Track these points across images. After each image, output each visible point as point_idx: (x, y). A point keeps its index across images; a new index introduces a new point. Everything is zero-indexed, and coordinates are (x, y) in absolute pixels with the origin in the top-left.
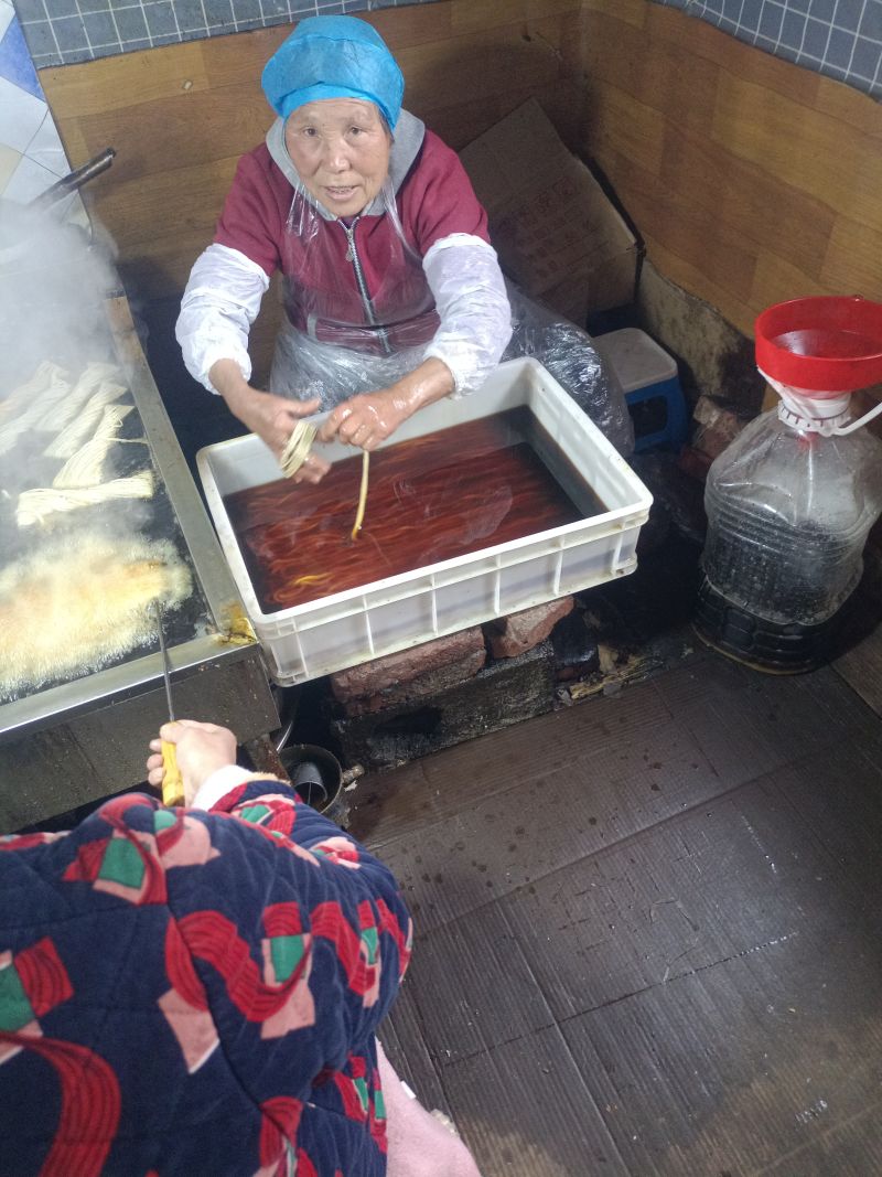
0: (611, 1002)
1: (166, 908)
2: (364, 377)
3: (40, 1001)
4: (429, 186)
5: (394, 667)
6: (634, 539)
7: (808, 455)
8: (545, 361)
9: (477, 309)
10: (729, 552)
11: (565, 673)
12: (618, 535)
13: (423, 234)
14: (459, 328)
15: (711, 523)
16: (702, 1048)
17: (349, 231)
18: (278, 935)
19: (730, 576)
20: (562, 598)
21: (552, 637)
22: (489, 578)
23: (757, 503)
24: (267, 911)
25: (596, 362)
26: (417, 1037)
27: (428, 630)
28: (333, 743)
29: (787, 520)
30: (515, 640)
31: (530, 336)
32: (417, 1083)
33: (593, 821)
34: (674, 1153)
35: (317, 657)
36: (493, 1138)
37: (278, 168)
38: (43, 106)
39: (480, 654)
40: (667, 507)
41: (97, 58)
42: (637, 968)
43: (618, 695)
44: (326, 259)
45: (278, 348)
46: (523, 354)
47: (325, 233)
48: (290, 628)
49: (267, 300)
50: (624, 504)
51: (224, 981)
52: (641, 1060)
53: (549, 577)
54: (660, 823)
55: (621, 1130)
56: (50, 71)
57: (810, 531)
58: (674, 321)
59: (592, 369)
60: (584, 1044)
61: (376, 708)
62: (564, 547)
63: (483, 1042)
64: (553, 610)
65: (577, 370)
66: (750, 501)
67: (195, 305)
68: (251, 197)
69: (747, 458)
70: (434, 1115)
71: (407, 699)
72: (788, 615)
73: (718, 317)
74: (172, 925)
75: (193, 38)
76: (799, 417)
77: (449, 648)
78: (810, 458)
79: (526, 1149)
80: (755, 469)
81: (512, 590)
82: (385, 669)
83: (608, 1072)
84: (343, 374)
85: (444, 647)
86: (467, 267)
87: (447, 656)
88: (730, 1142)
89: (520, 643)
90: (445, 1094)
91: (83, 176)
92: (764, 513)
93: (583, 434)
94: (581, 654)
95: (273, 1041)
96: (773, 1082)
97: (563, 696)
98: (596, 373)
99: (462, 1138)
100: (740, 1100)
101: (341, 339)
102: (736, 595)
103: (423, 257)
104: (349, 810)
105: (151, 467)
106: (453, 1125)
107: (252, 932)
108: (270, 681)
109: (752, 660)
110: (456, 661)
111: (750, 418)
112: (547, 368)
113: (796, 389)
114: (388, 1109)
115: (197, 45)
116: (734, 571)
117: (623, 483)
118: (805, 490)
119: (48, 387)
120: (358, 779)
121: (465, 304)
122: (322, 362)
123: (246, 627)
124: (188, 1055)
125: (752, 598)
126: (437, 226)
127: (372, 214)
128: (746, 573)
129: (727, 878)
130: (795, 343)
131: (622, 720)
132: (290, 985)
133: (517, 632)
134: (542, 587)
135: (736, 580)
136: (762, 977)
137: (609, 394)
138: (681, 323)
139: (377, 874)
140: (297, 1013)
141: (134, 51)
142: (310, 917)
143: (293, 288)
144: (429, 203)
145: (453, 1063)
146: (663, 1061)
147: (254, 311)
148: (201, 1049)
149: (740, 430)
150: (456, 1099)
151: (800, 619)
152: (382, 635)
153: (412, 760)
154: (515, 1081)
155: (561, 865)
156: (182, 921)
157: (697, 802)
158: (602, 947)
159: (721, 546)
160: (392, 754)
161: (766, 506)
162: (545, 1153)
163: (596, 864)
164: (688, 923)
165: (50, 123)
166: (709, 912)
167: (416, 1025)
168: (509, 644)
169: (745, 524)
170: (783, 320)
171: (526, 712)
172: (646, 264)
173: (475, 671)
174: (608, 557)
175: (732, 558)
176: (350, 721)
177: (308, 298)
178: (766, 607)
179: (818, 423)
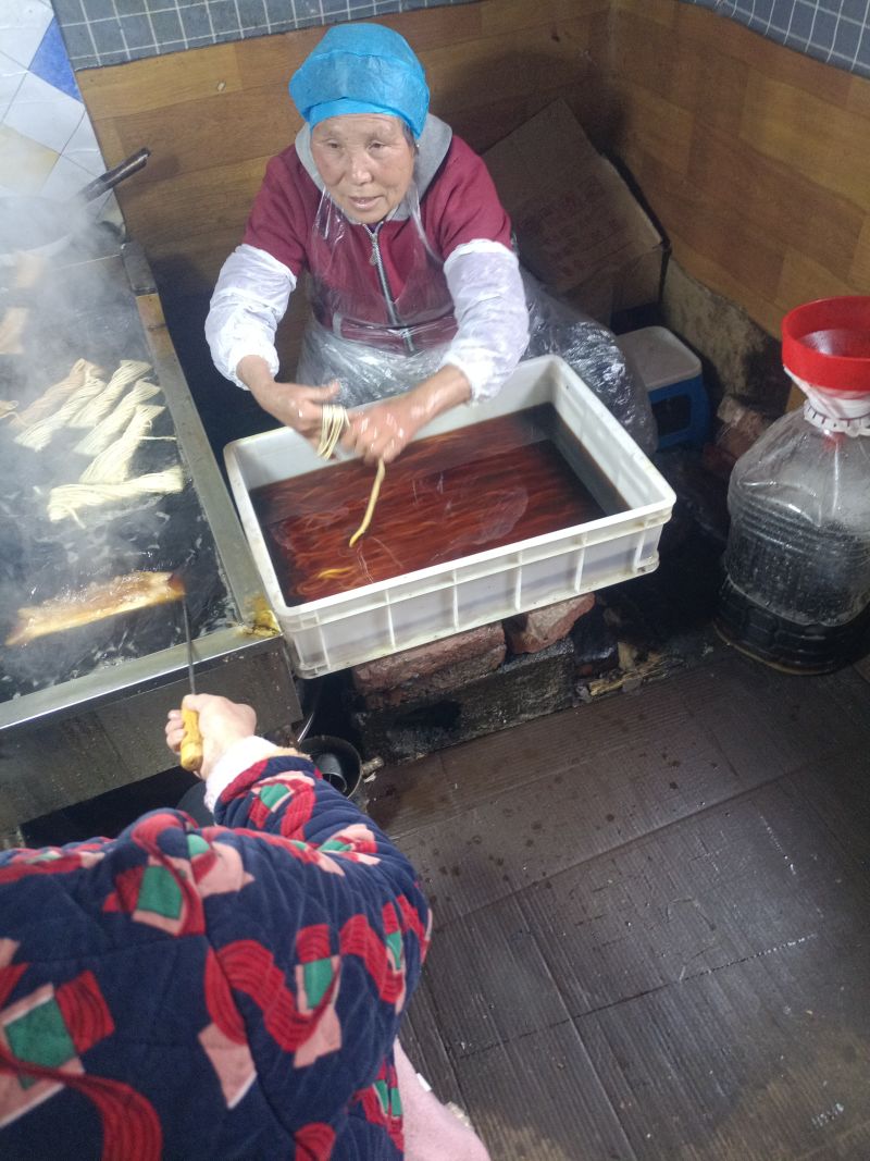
0: (627, 999)
1: (205, 938)
2: (388, 375)
3: (81, 1036)
4: (453, 192)
5: (416, 661)
6: (656, 537)
7: (833, 457)
8: (570, 359)
9: (494, 316)
10: (751, 552)
11: (585, 670)
12: (639, 534)
13: (445, 239)
14: (477, 334)
15: (734, 522)
16: (717, 1047)
17: (374, 236)
18: (310, 960)
19: (752, 576)
20: (583, 595)
21: (572, 634)
22: (511, 574)
23: (781, 503)
24: (299, 934)
25: (620, 361)
26: (432, 1028)
27: (449, 625)
28: (353, 734)
29: (811, 520)
30: (536, 636)
31: (555, 335)
32: (431, 1074)
33: (610, 818)
34: (688, 1151)
35: (339, 650)
36: (506, 1132)
37: (305, 171)
38: (81, 107)
39: (500, 650)
40: (689, 505)
41: (133, 60)
42: (652, 966)
43: (638, 692)
44: (351, 261)
45: (305, 344)
46: (548, 352)
47: (350, 237)
48: (313, 621)
49: (295, 298)
50: (646, 502)
51: (261, 1014)
52: (655, 1057)
53: (571, 574)
54: (678, 822)
55: (634, 1128)
56: (88, 73)
57: (834, 531)
58: (698, 321)
59: (616, 367)
60: (600, 1041)
61: (396, 702)
62: (586, 544)
63: (498, 1036)
64: (574, 606)
65: (601, 368)
66: (774, 501)
67: (223, 304)
68: (279, 200)
69: (772, 457)
70: (449, 1108)
71: (427, 692)
72: (810, 615)
73: (743, 315)
74: (211, 957)
75: (227, 41)
76: (825, 417)
77: (469, 643)
78: (836, 458)
79: (540, 1144)
80: (779, 469)
81: (532, 587)
82: (406, 663)
83: (623, 1069)
84: (368, 370)
85: (465, 642)
86: (486, 273)
87: (468, 651)
88: (744, 1142)
89: (540, 639)
90: (459, 1086)
91: (118, 175)
92: (788, 513)
93: (607, 431)
94: (601, 650)
95: (304, 1069)
96: (789, 1084)
97: (582, 693)
98: (620, 372)
99: (476, 1132)
100: (755, 1101)
101: (366, 338)
102: (759, 594)
103: (444, 260)
104: (368, 801)
105: (179, 462)
106: (467, 1118)
107: (287, 959)
108: (293, 672)
109: (774, 660)
110: (477, 656)
111: (774, 418)
112: (571, 366)
113: (823, 389)
114: (404, 1102)
115: (230, 47)
116: (756, 570)
117: (646, 480)
118: (830, 489)
119: (82, 384)
120: (377, 771)
121: (483, 310)
122: (348, 359)
123: (270, 619)
124: (227, 1089)
125: (775, 597)
126: (459, 231)
127: (397, 218)
128: (769, 573)
129: (745, 877)
130: (822, 343)
131: (641, 717)
132: (319, 1011)
133: (538, 629)
134: (563, 584)
135: (758, 580)
136: (779, 978)
137: (632, 394)
138: (706, 322)
139: (396, 867)
140: (325, 1039)
141: (169, 53)
142: (339, 935)
143: (319, 289)
144: (451, 209)
145: (468, 1056)
146: (678, 1059)
147: (281, 310)
148: (239, 1082)
149: (765, 429)
150: (470, 1091)
151: (824, 620)
152: (403, 629)
153: (431, 754)
154: (529, 1075)
155: (578, 861)
156: (222, 952)
157: (715, 801)
158: (618, 944)
159: (744, 544)
160: (411, 747)
161: (791, 507)
162: (558, 1148)
163: (613, 861)
164: (704, 923)
165: (87, 125)
166: (727, 913)
167: (431, 1016)
168: (530, 640)
169: (768, 524)
170: (811, 320)
171: (545, 708)
172: (671, 263)
173: (495, 666)
174: (630, 555)
175: (756, 557)
176: (370, 714)
177: (334, 298)
178: (788, 607)
179: (845, 423)
